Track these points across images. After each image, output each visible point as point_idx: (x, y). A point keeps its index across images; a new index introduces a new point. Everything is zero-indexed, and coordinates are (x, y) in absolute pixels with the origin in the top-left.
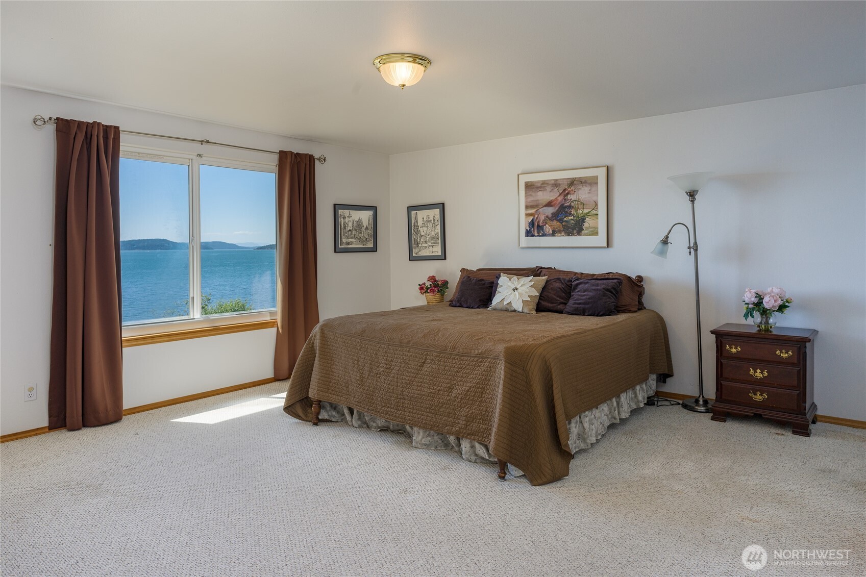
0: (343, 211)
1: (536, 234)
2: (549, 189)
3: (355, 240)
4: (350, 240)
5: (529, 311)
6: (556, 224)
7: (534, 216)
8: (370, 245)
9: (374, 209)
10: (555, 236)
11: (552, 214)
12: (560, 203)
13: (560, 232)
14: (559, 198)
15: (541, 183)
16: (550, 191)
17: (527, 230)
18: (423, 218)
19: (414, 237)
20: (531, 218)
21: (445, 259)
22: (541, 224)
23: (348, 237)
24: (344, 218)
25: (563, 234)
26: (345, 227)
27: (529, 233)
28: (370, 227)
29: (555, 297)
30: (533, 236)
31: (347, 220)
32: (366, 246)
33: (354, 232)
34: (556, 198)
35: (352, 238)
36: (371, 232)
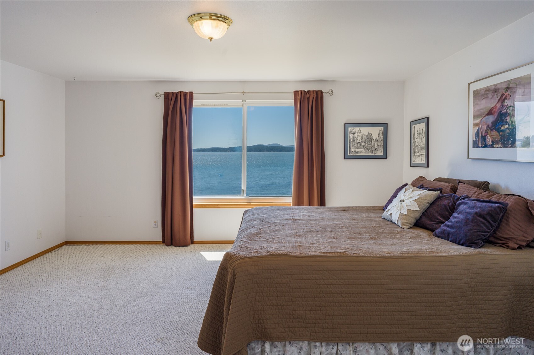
0: (352, 128)
1: (480, 146)
2: (490, 96)
3: (364, 150)
4: (359, 150)
5: (402, 225)
6: (495, 133)
7: (479, 126)
8: (381, 153)
9: (385, 126)
10: (493, 147)
11: (492, 123)
12: (498, 110)
13: (497, 143)
14: (498, 105)
15: (484, 90)
16: (491, 98)
17: (474, 140)
18: (417, 131)
19: (413, 147)
20: (477, 128)
21: (428, 166)
22: (484, 135)
23: (357, 148)
24: (354, 133)
25: (500, 145)
26: (354, 140)
27: (475, 145)
28: (380, 140)
29: (436, 215)
30: (478, 147)
31: (356, 135)
32: (375, 154)
33: (363, 144)
34: (496, 105)
35: (361, 148)
36: (382, 143)
